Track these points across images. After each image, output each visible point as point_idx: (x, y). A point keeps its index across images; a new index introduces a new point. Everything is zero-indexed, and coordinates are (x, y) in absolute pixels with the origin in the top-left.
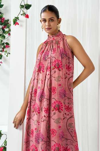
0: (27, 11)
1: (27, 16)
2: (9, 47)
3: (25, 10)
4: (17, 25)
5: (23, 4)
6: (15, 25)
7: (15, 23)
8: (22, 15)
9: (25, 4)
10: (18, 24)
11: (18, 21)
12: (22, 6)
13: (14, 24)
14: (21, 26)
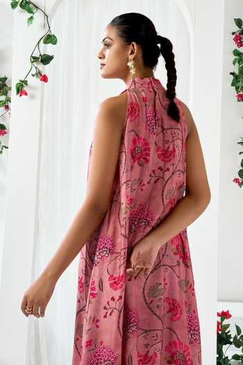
0: (43, 68)
1: (45, 79)
2: (5, 133)
3: (41, 67)
4: (24, 96)
5: (36, 54)
6: (21, 95)
7: (20, 91)
8: (33, 76)
9: (40, 55)
10: (26, 94)
11: (25, 88)
12: (35, 59)
13: (18, 93)
14: (32, 97)
